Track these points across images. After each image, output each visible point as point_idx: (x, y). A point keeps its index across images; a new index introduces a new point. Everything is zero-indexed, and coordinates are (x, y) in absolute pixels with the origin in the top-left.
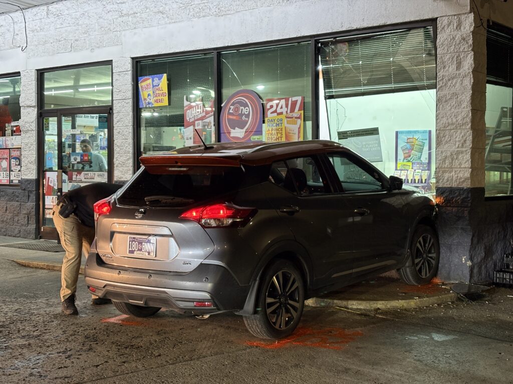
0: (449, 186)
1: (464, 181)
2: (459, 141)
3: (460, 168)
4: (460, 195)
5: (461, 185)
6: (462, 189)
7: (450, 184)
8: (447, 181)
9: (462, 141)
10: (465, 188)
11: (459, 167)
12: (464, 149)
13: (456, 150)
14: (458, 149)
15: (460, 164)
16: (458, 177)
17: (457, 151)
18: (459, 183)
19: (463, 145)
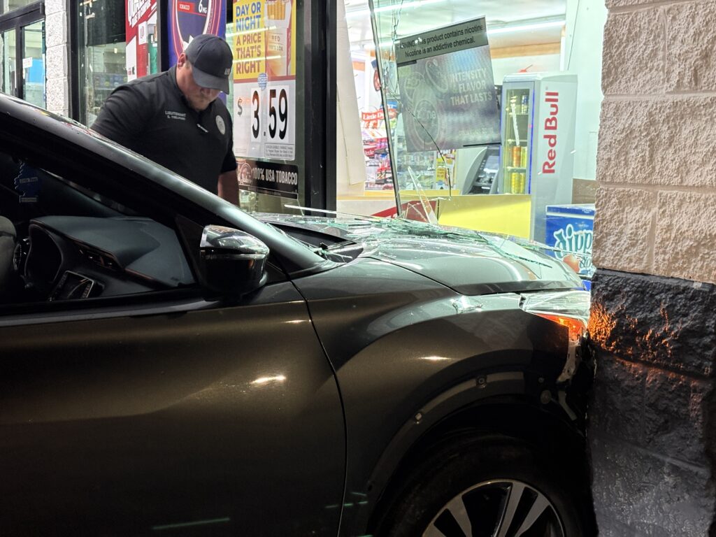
0: (638, 268)
1: (691, 253)
2: (683, 57)
3: (680, 186)
4: (672, 313)
5: (682, 269)
6: (686, 289)
7: (640, 260)
8: (633, 245)
9: (694, 57)
10: (697, 285)
11: (676, 181)
12: (702, 97)
13: (672, 98)
14: (678, 97)
15: (683, 168)
16: (669, 228)
17: (675, 105)
18: (675, 259)
19: (696, 77)
